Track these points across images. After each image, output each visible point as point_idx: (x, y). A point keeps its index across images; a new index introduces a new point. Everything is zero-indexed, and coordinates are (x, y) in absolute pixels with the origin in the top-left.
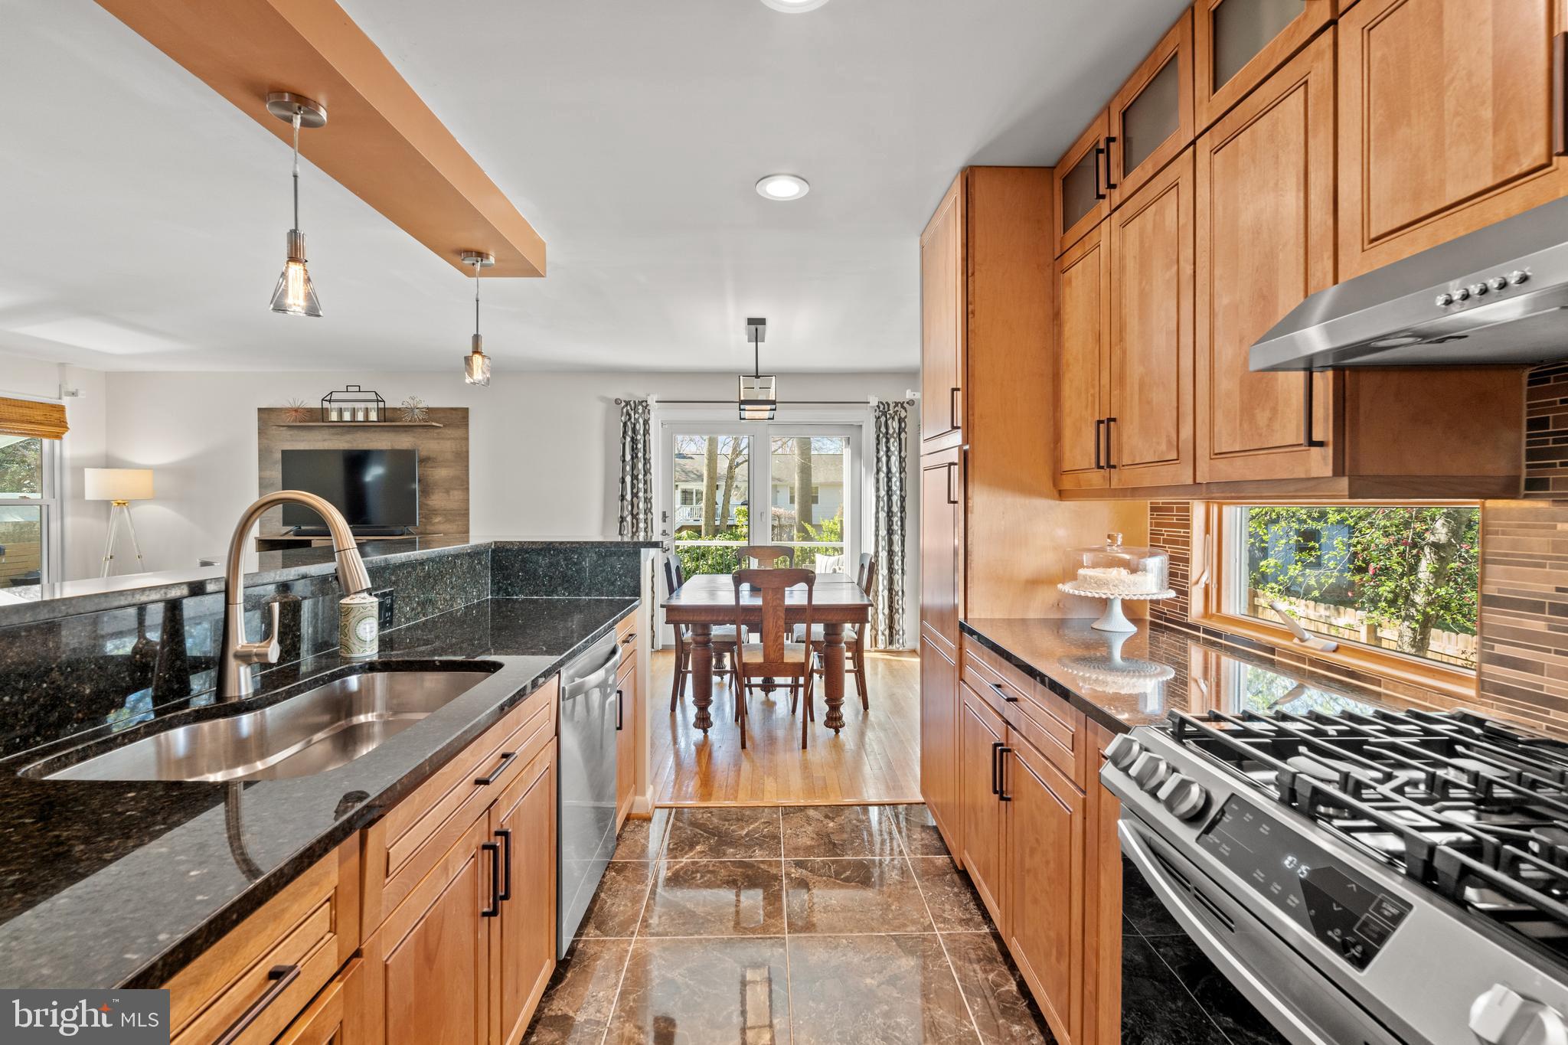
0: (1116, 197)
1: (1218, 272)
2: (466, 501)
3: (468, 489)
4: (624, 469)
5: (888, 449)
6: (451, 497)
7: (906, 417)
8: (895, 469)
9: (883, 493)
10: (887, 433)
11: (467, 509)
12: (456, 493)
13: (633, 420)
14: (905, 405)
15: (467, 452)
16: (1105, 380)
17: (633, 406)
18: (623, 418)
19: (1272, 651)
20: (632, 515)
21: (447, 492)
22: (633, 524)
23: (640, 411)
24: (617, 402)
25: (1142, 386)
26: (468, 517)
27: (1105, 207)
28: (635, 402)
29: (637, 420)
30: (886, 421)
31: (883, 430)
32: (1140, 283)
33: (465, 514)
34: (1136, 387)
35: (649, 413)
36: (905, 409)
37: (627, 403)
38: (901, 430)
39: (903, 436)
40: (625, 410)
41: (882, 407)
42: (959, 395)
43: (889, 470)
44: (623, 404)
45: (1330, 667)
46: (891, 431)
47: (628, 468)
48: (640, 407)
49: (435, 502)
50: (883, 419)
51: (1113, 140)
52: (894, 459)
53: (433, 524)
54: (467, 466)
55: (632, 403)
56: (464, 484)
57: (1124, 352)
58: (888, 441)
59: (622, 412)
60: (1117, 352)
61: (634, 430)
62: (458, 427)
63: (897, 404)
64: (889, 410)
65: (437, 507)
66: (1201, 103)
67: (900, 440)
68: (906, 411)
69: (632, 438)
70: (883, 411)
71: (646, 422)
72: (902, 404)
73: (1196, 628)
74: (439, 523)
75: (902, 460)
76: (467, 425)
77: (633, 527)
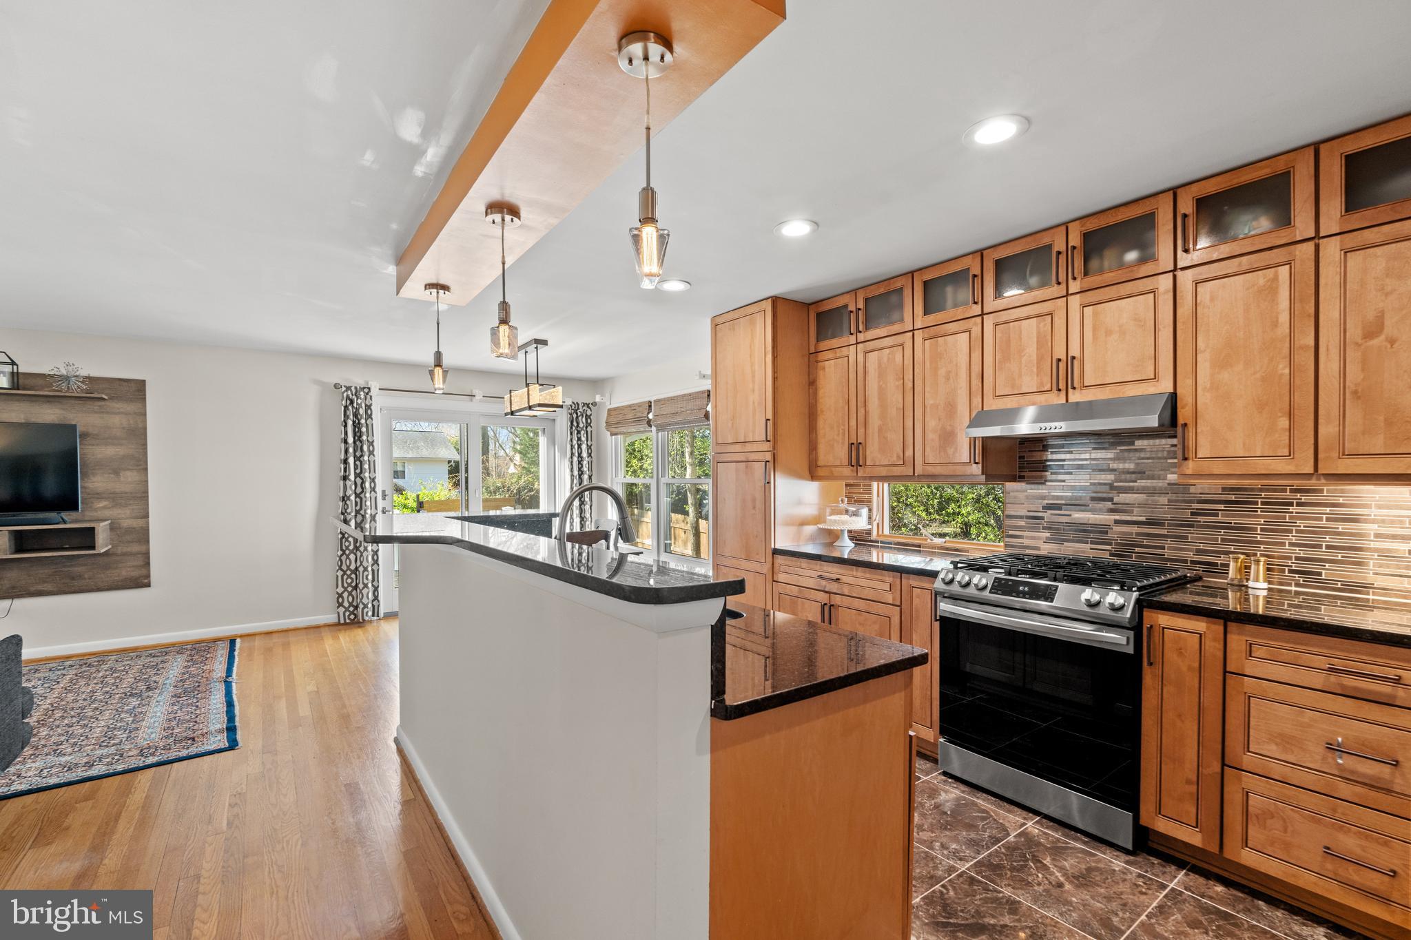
0: (861, 337)
1: (927, 389)
2: (145, 482)
3: (146, 469)
4: (346, 451)
5: (579, 439)
6: (122, 479)
7: (591, 415)
8: (585, 455)
9: (576, 473)
10: (578, 426)
11: (146, 492)
12: (128, 473)
13: (355, 405)
14: (590, 406)
15: (145, 429)
16: (853, 423)
17: (354, 391)
18: (344, 402)
19: (919, 546)
20: (356, 493)
21: (116, 472)
22: (356, 502)
23: (362, 397)
24: (337, 386)
25: (880, 430)
26: (147, 500)
27: (852, 339)
28: (356, 388)
29: (360, 405)
30: (577, 417)
31: (575, 424)
32: (879, 382)
33: (143, 496)
34: (876, 430)
35: (371, 399)
36: (590, 408)
37: (348, 388)
38: (588, 425)
39: (589, 429)
40: (345, 395)
41: (573, 406)
42: (770, 424)
43: (580, 455)
44: (344, 389)
45: (947, 549)
46: (581, 425)
47: (351, 450)
48: (362, 393)
49: (96, 485)
50: (575, 416)
51: (860, 309)
52: (584, 447)
53: (96, 510)
54: (145, 445)
55: (353, 389)
56: (141, 464)
57: (866, 413)
58: (579, 432)
59: (343, 397)
60: (861, 412)
61: (356, 415)
62: (131, 400)
63: (584, 404)
64: (578, 409)
65: (100, 490)
66: (918, 316)
67: (587, 432)
68: (591, 410)
69: (354, 422)
70: (575, 408)
71: (368, 407)
72: (588, 405)
73: (877, 542)
74: (105, 508)
75: (589, 447)
76: (144, 399)
77: (356, 505)
